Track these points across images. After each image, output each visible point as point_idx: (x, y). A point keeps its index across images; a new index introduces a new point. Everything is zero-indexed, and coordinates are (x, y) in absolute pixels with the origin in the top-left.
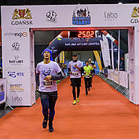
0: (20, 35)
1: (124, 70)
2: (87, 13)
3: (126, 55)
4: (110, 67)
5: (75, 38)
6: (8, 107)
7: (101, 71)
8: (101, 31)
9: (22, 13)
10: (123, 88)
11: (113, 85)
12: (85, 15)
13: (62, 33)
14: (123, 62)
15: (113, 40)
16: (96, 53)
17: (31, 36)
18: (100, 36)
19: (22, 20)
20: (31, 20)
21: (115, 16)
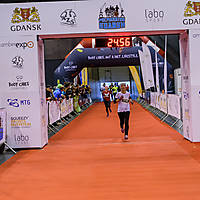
0: (24, 45)
1: (174, 93)
3: (176, 71)
4: (153, 89)
5: (102, 49)
6: (9, 150)
7: (140, 95)
8: (139, 37)
9: (25, 14)
10: (173, 119)
11: (159, 115)
12: (117, 14)
13: (83, 41)
14: (172, 81)
15: (157, 49)
16: (133, 69)
17: (40, 47)
18: (138, 45)
19: (26, 23)
20: (39, 23)
21: (160, 14)
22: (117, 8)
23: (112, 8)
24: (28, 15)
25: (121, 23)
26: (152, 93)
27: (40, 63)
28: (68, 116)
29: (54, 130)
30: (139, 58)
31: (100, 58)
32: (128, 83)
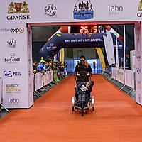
0: (17, 31)
1: (129, 69)
2: (89, 6)
3: (131, 52)
4: (114, 66)
5: (76, 34)
6: (4, 109)
7: (104, 70)
8: (104, 26)
9: (18, 7)
10: (129, 88)
11: (118, 85)
12: (87, 8)
13: (61, 28)
14: (128, 60)
15: (118, 35)
16: (99, 50)
17: (29, 32)
18: (103, 32)
20: (28, 14)
21: (120, 9)
22: (88, 4)
23: (84, 4)
24: (21, 8)
25: (91, 15)
26: (113, 69)
27: (29, 44)
28: (49, 85)
29: (39, 95)
30: (103, 42)
31: (74, 41)
32: (95, 61)
